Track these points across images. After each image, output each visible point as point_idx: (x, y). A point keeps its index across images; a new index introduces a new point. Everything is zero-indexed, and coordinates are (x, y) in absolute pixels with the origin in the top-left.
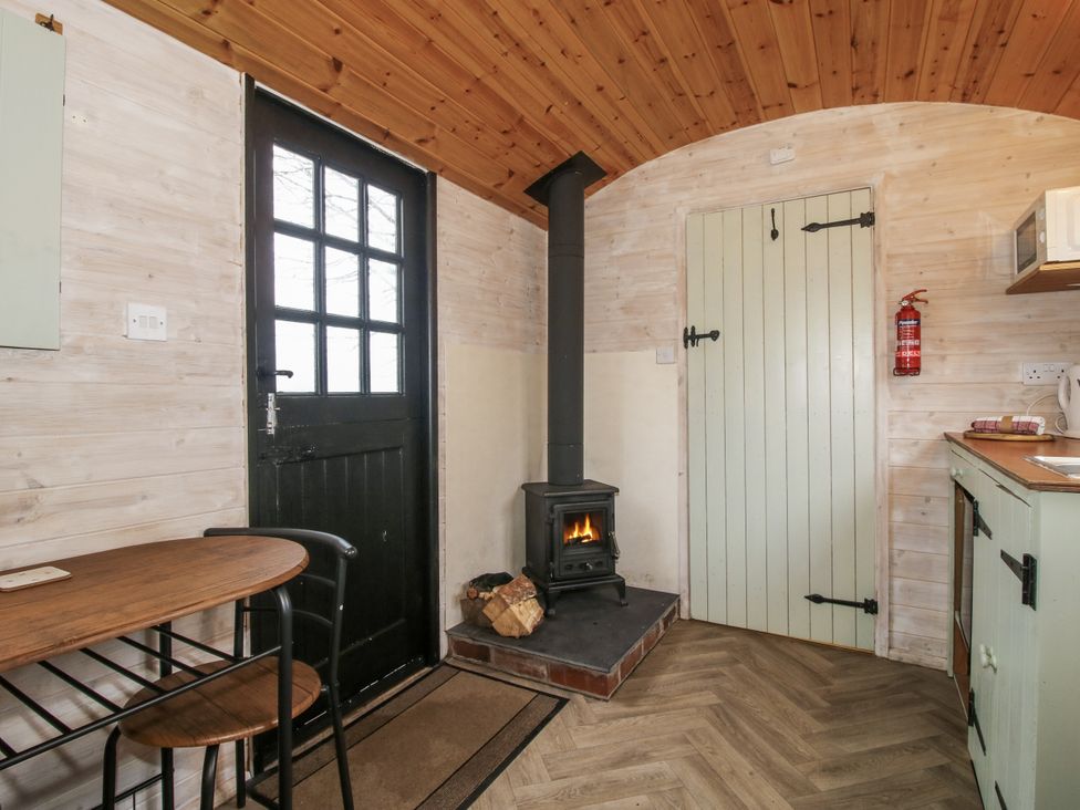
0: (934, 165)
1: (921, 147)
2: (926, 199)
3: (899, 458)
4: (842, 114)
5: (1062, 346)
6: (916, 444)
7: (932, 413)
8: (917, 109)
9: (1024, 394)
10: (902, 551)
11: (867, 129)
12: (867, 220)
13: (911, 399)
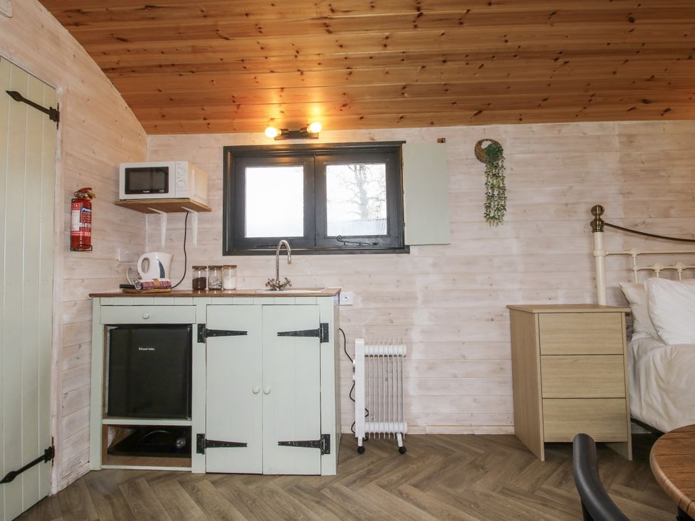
0: (88, 100)
1: (83, 82)
2: (84, 121)
3: (66, 318)
4: (41, 10)
5: (130, 241)
6: (75, 304)
7: (83, 280)
8: (81, 52)
9: (118, 267)
10: (66, 394)
11: (56, 40)
12: (54, 115)
13: (74, 269)
